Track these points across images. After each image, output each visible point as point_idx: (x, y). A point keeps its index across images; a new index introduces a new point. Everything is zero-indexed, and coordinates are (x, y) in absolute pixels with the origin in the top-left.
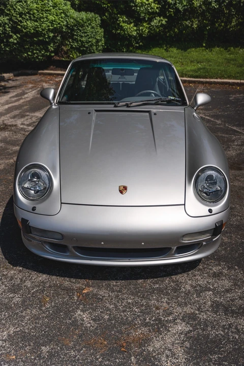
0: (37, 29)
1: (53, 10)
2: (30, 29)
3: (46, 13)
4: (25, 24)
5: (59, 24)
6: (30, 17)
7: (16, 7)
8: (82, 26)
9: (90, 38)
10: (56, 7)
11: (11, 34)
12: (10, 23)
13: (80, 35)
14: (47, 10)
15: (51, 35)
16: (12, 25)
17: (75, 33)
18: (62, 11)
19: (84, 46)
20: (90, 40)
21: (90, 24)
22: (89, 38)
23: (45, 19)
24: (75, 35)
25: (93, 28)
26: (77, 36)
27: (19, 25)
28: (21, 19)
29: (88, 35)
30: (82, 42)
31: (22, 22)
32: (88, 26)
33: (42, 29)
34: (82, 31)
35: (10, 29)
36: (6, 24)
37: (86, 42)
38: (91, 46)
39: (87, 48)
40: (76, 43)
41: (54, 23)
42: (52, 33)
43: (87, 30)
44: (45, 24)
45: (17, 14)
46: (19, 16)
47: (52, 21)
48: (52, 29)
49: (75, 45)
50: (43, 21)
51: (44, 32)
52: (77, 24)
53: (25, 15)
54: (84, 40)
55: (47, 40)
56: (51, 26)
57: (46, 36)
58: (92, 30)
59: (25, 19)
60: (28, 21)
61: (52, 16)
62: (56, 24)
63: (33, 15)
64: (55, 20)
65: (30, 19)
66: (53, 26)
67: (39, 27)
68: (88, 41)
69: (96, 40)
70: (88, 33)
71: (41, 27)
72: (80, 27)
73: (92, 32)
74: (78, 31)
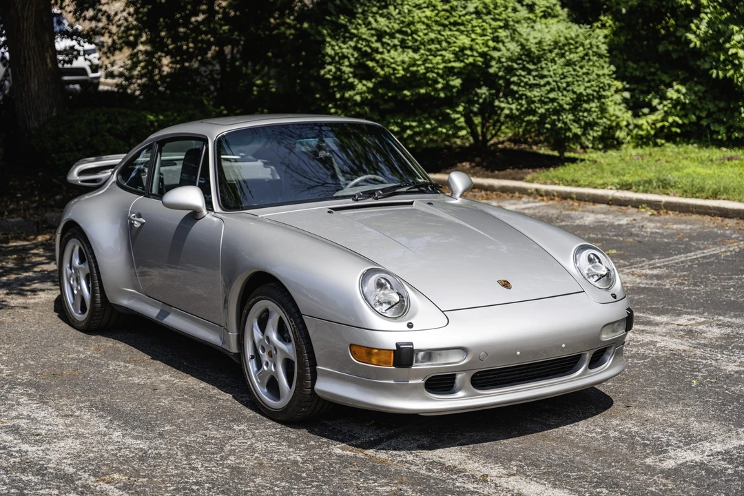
0: (415, 69)
1: (475, 22)
2: (394, 69)
3: (451, 30)
4: (386, 56)
5: (483, 55)
6: (403, 42)
7: (376, 21)
8: (539, 59)
9: (552, 90)
10: (489, 13)
11: (351, 80)
12: (353, 55)
13: (526, 83)
14: (455, 24)
15: (457, 82)
16: (356, 59)
17: (515, 79)
18: (501, 24)
19: (533, 112)
20: (552, 95)
21: (563, 55)
22: (550, 91)
23: (444, 44)
24: (514, 83)
25: (569, 63)
26: (518, 85)
27: (373, 60)
28: (378, 45)
29: (548, 83)
30: (530, 101)
31: (382, 53)
32: (553, 61)
33: (427, 68)
34: (534, 73)
35: (351, 70)
36: (344, 57)
37: (541, 101)
38: (556, 111)
39: (543, 116)
40: (513, 103)
41: (468, 52)
42: (457, 78)
43: (549, 71)
44: (441, 55)
45: (372, 35)
46: (375, 38)
47: (463, 49)
48: (460, 68)
49: (511, 109)
50: (436, 48)
51: (431, 76)
52: (521, 55)
53: (392, 36)
54: (535, 97)
55: (442, 95)
56: (455, 61)
57: (440, 86)
58: (565, 70)
59: (388, 45)
60: (396, 50)
61: (464, 37)
62: (473, 56)
63: (411, 35)
64: (471, 46)
65: (403, 45)
66: (462, 61)
67: (419, 63)
68: (545, 98)
69: (575, 96)
70: (551, 77)
71: (423, 64)
72: (528, 63)
73: (565, 74)
74: (523, 73)
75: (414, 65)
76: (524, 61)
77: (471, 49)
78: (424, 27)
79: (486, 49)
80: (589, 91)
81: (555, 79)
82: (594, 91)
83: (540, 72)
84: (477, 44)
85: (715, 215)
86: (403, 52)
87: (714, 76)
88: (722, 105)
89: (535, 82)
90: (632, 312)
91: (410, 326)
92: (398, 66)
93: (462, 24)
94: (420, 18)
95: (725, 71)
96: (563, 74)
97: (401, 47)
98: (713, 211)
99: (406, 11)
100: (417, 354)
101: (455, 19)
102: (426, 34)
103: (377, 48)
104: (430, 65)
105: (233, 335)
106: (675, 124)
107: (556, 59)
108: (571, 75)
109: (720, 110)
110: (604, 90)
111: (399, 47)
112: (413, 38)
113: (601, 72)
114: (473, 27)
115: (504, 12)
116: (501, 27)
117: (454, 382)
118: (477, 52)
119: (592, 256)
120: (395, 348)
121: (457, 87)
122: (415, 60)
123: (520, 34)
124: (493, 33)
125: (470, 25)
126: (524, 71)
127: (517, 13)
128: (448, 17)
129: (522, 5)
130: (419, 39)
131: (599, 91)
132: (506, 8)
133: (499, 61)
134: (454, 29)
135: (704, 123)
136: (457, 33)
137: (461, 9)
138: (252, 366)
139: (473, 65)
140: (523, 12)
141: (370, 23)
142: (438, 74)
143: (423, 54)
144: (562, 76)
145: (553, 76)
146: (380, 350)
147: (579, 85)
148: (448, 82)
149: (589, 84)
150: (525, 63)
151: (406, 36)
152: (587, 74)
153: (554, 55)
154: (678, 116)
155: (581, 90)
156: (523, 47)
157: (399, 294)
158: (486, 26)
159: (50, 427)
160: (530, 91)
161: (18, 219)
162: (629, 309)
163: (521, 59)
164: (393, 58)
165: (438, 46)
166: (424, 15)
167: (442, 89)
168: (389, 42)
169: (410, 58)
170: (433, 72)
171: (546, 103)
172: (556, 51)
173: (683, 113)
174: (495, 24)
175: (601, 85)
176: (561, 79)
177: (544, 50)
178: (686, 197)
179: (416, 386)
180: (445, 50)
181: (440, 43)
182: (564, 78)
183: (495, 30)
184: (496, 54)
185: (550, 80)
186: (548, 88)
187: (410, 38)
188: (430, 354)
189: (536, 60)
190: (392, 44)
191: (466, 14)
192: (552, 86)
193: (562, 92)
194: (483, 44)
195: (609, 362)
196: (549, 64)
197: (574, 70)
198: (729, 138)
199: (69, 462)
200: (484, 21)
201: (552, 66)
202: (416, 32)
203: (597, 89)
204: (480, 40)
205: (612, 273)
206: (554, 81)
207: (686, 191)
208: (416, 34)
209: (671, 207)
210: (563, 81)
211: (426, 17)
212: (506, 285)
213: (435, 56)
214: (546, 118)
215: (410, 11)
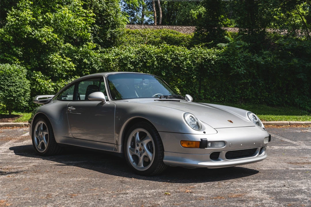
13: (7, 85)
21: (18, 75)
22: (17, 88)
25: (21, 78)
29: (16, 85)
30: (10, 91)
37: (14, 92)
38: (19, 96)
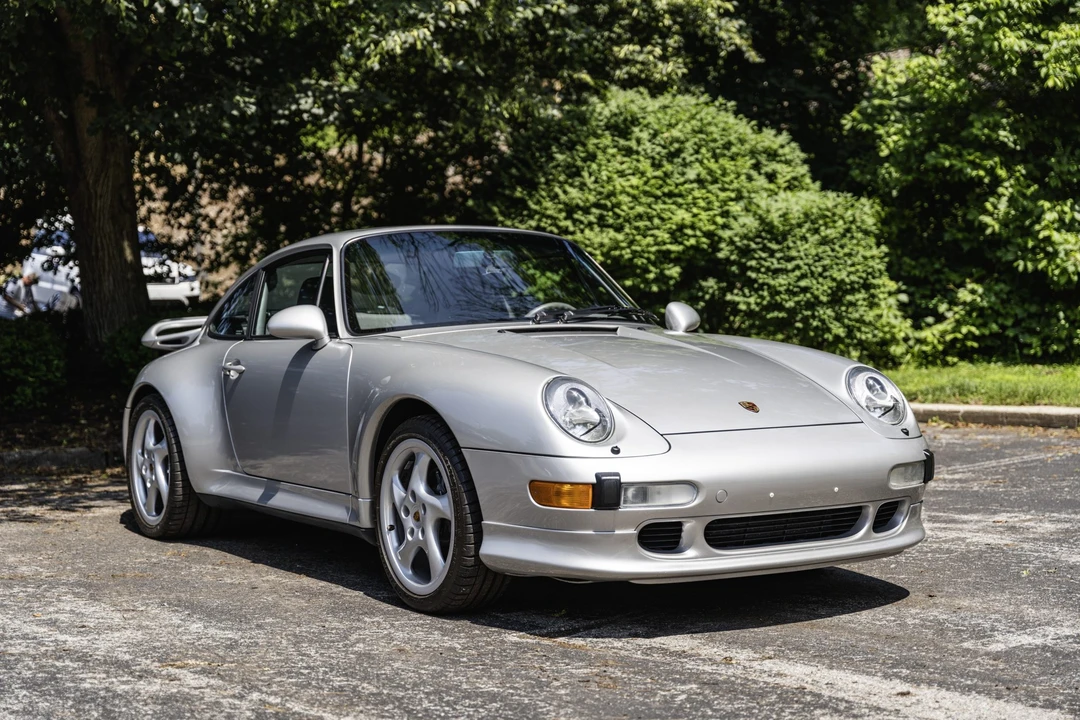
0: (617, 253)
1: (697, 193)
3: (664, 203)
4: (578, 237)
5: (709, 235)
6: (601, 218)
7: (565, 192)
8: (784, 236)
9: (803, 276)
10: (715, 181)
13: (768, 269)
14: (670, 195)
15: (674, 271)
17: (753, 263)
18: (733, 195)
19: (779, 307)
20: (803, 283)
21: (816, 231)
22: (800, 278)
23: (656, 221)
24: (751, 268)
25: (824, 241)
26: (758, 271)
28: (568, 223)
29: (798, 267)
30: (774, 292)
31: (573, 233)
32: (804, 238)
33: (634, 253)
34: (778, 255)
37: (789, 291)
38: (810, 305)
39: (792, 312)
40: (751, 296)
41: (689, 232)
42: (675, 266)
43: (799, 251)
44: (652, 235)
45: (560, 211)
46: (564, 214)
47: (681, 227)
48: (678, 252)
49: (748, 304)
50: (646, 226)
51: (639, 263)
52: (761, 232)
53: (586, 211)
54: (781, 285)
55: (655, 288)
56: (671, 243)
57: (651, 276)
58: (820, 250)
59: (582, 222)
60: (592, 229)
61: (683, 211)
62: (695, 236)
63: (612, 210)
64: (693, 223)
65: (602, 223)
66: (681, 243)
67: (624, 245)
68: (794, 287)
69: (834, 284)
70: (802, 259)
71: (629, 247)
72: (770, 241)
73: (821, 255)
74: (764, 255)
75: (617, 247)
76: (764, 239)
77: (693, 227)
78: (630, 199)
79: (712, 228)
80: (854, 278)
81: (806, 261)
82: (860, 277)
83: (787, 253)
84: (700, 220)
85: (1034, 425)
86: (602, 231)
87: (1021, 268)
88: (1033, 309)
89: (780, 266)
90: (932, 454)
91: (616, 451)
92: (595, 249)
93: (680, 195)
94: (623, 186)
95: (1036, 261)
96: (817, 255)
97: (599, 226)
98: (1031, 420)
99: (605, 178)
100: (626, 490)
101: (672, 188)
102: (632, 208)
103: (567, 227)
104: (638, 248)
105: (364, 503)
106: (970, 336)
107: (808, 235)
108: (829, 256)
109: (1031, 316)
110: (874, 278)
111: (595, 226)
112: (615, 213)
113: (868, 254)
114: (694, 198)
115: (735, 181)
116: (732, 200)
117: (680, 537)
118: (700, 230)
119: (871, 382)
120: (594, 480)
121: (675, 278)
122: (617, 242)
123: (758, 206)
124: (721, 207)
125: (690, 197)
126: (764, 252)
127: (753, 183)
128: (661, 186)
129: (760, 174)
130: (623, 214)
131: (867, 279)
132: (738, 175)
133: (731, 242)
134: (670, 201)
135: (1011, 333)
136: (674, 207)
137: (678, 176)
138: (391, 539)
139: (696, 248)
140: (762, 181)
141: (556, 196)
142: (648, 259)
143: (627, 234)
144: (816, 258)
145: (804, 257)
146: (572, 484)
147: (840, 270)
148: (662, 271)
149: (853, 269)
150: (766, 241)
151: (605, 211)
152: (849, 255)
153: (804, 230)
154: (973, 325)
155: (843, 275)
156: (762, 220)
157: (598, 411)
158: (713, 198)
159: (101, 620)
160: (774, 279)
161: (80, 449)
162: (927, 450)
163: (760, 237)
164: (589, 240)
165: (648, 223)
166: (628, 184)
167: (655, 280)
168: (582, 218)
169: (611, 239)
170: (642, 257)
171: (795, 294)
172: (807, 226)
173: (980, 321)
174: (723, 195)
175: (870, 270)
176: (815, 261)
177: (792, 225)
178: (993, 404)
179: (625, 538)
180: (658, 228)
181: (650, 219)
182: (819, 261)
183: (725, 203)
184: (726, 234)
185: (801, 263)
186: (797, 273)
187: (610, 213)
188: (644, 491)
189: (780, 237)
190: (586, 222)
191: (685, 182)
192: (803, 271)
193: (816, 279)
194: (708, 221)
195: (902, 525)
196: (799, 243)
197: (833, 250)
198: (1045, 352)
199: (125, 649)
200: (709, 192)
201: (802, 245)
202: (618, 205)
203: (864, 275)
204: (704, 215)
205: (901, 405)
206: (806, 264)
207: (992, 397)
208: (619, 208)
209: (971, 418)
210: (817, 264)
211: (632, 187)
212: (752, 407)
213: (645, 237)
214: (797, 314)
215: (610, 179)
